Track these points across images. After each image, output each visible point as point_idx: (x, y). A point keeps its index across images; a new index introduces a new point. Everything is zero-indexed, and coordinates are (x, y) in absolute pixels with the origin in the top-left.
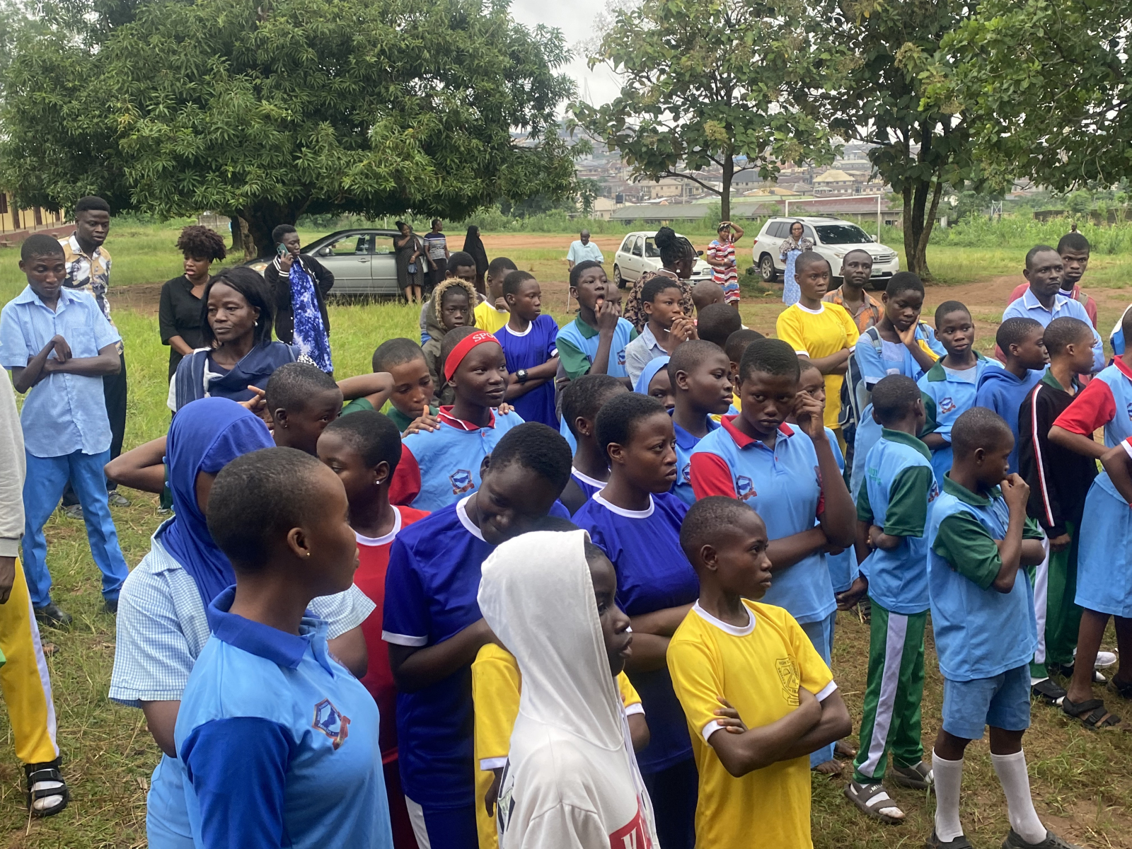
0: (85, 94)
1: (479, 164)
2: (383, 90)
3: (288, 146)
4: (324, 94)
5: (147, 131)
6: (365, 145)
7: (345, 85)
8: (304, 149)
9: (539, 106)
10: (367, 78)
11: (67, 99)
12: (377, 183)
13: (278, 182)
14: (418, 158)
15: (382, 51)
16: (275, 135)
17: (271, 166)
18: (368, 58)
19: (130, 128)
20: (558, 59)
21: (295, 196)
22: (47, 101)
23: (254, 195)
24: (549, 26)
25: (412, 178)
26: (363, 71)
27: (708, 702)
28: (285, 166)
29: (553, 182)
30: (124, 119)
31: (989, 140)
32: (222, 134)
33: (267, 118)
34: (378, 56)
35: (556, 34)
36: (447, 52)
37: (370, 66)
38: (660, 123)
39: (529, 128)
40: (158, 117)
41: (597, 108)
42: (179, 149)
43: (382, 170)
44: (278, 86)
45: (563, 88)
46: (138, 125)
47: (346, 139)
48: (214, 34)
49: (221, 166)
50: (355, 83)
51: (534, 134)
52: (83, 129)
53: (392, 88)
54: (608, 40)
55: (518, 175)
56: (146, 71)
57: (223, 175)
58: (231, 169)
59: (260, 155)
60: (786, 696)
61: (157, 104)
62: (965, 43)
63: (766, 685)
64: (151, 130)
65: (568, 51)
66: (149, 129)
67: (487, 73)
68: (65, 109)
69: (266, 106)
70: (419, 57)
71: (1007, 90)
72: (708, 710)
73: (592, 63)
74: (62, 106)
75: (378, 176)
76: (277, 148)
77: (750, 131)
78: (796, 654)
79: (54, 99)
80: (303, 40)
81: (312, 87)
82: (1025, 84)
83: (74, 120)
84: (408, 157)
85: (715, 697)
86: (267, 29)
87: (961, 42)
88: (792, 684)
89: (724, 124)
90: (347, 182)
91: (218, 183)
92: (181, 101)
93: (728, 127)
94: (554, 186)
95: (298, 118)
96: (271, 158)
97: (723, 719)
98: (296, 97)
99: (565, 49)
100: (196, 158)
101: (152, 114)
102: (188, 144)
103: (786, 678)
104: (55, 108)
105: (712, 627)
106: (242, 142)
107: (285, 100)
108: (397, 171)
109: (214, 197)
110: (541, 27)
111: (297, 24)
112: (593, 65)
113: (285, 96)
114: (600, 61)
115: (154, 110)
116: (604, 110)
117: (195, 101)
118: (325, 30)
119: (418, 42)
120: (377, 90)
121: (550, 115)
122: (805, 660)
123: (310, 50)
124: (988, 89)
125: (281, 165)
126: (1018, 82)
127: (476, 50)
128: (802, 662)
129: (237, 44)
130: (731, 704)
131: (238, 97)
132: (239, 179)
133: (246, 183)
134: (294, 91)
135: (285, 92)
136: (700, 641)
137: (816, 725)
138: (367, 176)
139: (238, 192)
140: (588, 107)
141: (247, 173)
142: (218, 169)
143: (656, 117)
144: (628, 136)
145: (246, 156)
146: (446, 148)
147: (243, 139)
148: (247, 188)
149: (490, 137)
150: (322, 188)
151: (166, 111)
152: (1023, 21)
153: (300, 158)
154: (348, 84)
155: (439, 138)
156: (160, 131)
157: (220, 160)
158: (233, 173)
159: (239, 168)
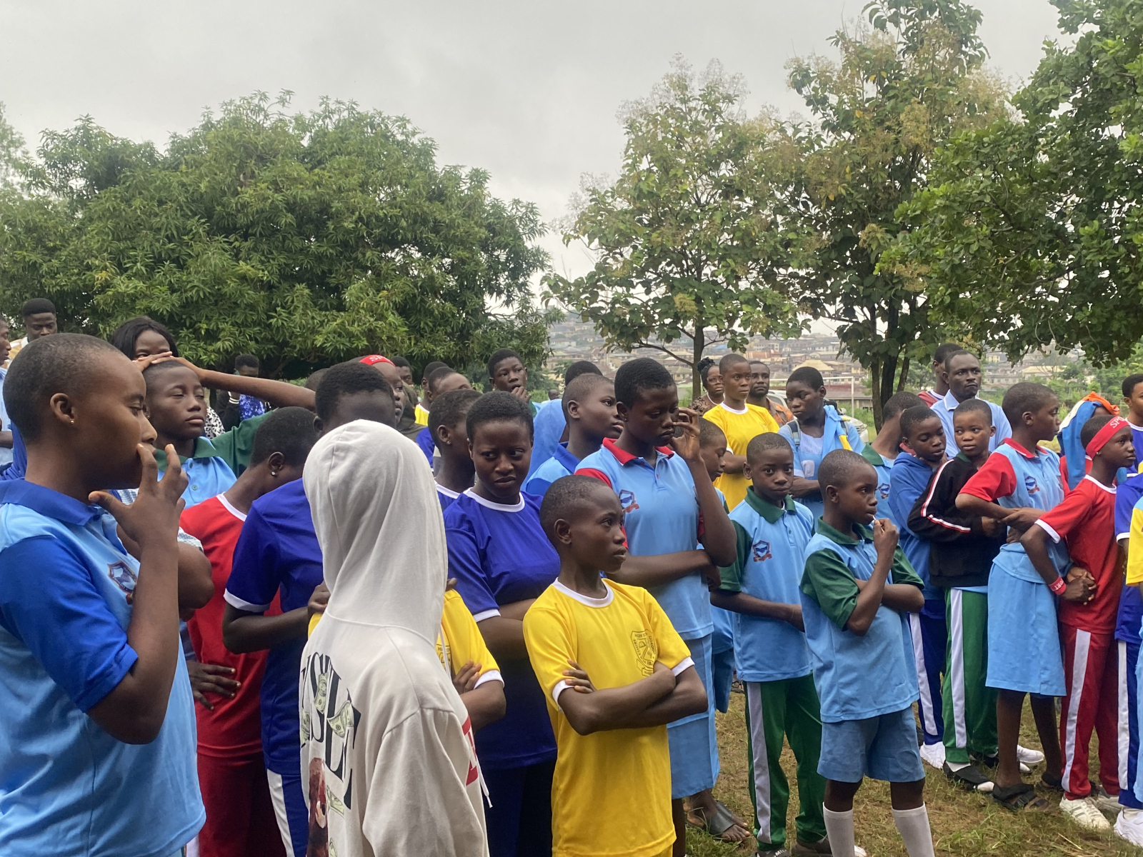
0: (66, 253)
1: (453, 329)
2: (360, 255)
3: (262, 306)
4: (301, 257)
5: (123, 288)
6: (341, 307)
7: (322, 250)
8: (278, 309)
9: (514, 274)
10: (345, 244)
11: (48, 258)
12: (350, 341)
13: (251, 340)
14: (391, 318)
15: (360, 219)
16: (251, 295)
17: (245, 324)
18: (346, 224)
19: (106, 285)
20: (532, 231)
21: (268, 355)
22: (27, 259)
23: (226, 351)
24: (524, 201)
25: (384, 338)
26: (340, 237)
27: (558, 663)
28: (259, 325)
29: (525, 347)
30: (101, 276)
31: (942, 301)
32: (198, 291)
33: (243, 278)
34: (356, 222)
35: (531, 209)
36: (425, 222)
37: (348, 232)
38: (631, 296)
39: (504, 297)
40: (135, 275)
41: (572, 281)
42: (154, 306)
43: (355, 329)
44: (255, 249)
45: (537, 259)
46: (115, 281)
47: (322, 301)
48: (196, 199)
49: (196, 322)
50: (332, 248)
51: (508, 303)
52: (61, 286)
53: (369, 254)
54: (583, 219)
55: (491, 340)
56: (126, 232)
57: (196, 332)
58: (205, 326)
59: (234, 314)
60: (641, 666)
61: (135, 263)
62: (918, 212)
63: (621, 655)
64: (127, 287)
65: (543, 225)
66: (124, 285)
67: (462, 243)
68: (45, 267)
69: (243, 267)
70: (396, 225)
71: (958, 253)
72: (557, 671)
73: (567, 239)
74: (41, 265)
75: (351, 336)
76: (252, 307)
77: (719, 305)
78: (654, 630)
79: (34, 257)
80: (282, 206)
81: (289, 251)
82: (974, 248)
83: (53, 278)
84: (382, 317)
85: (566, 660)
86: (248, 194)
87: (914, 211)
88: (647, 657)
89: (694, 297)
90: (319, 341)
91: (191, 339)
92: (159, 261)
93: (698, 300)
94: (526, 351)
95: (274, 280)
96: (246, 317)
97: (571, 679)
98: (274, 259)
99: (539, 223)
100: (171, 315)
101: (129, 272)
102: (164, 301)
103: (642, 650)
104: (34, 267)
105: (568, 599)
106: (218, 301)
107: (262, 262)
108: (370, 330)
110: (516, 202)
111: (278, 190)
112: (569, 241)
113: (263, 258)
114: (575, 238)
115: (131, 268)
116: (578, 283)
117: (173, 261)
118: (305, 197)
119: (396, 211)
120: (354, 256)
121: (524, 284)
122: (663, 636)
123: (289, 215)
124: (939, 252)
125: (255, 324)
126: (968, 246)
127: (452, 220)
128: (659, 638)
129: (218, 208)
130: (581, 666)
131: (214, 256)
132: (212, 336)
133: (219, 340)
134: (272, 253)
135: (263, 255)
136: (554, 608)
137: (667, 694)
138: (340, 335)
139: (210, 348)
140: (562, 280)
141: (219, 330)
142: (192, 326)
143: (628, 290)
144: (602, 308)
145: (220, 314)
146: (420, 311)
147: (219, 298)
148: (219, 344)
149: (464, 303)
150: (295, 347)
151: (143, 269)
152: (970, 187)
153: (273, 317)
154: (327, 249)
155: (413, 302)
156: (136, 287)
157: (194, 317)
158: (207, 330)
159: (212, 326)
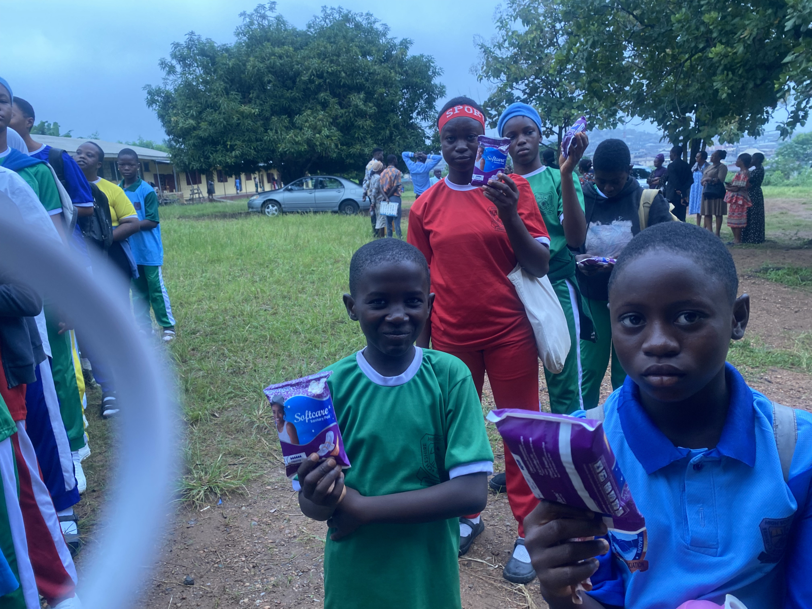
4: (283, 100)
14: (326, 132)
18: (302, 78)
19: (177, 123)
25: (318, 143)
28: (261, 140)
32: (220, 124)
37: (305, 83)
42: (201, 133)
49: (225, 142)
53: (322, 95)
57: (225, 145)
58: (229, 143)
69: (245, 108)
75: (297, 143)
84: (320, 133)
91: (222, 151)
95: (268, 114)
98: (267, 102)
109: (220, 159)
113: (261, 102)
118: (278, 64)
123: (270, 75)
125: (257, 140)
132: (232, 148)
135: (262, 100)
139: (230, 155)
141: (236, 145)
145: (237, 136)
148: (234, 152)
151: (194, 113)
154: (295, 94)
157: (225, 139)
158: (231, 145)
159: (233, 143)
